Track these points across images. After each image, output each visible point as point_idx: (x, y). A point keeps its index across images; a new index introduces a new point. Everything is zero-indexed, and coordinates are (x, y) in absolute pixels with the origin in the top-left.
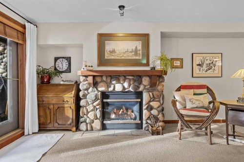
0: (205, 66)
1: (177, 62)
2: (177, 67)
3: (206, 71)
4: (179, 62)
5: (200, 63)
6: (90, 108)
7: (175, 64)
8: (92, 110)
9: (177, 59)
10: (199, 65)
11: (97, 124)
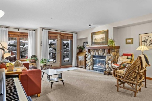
0: (148, 41)
1: (129, 40)
2: (129, 43)
3: (150, 45)
4: (131, 40)
5: (145, 40)
6: (89, 61)
7: (128, 42)
8: (90, 62)
9: (129, 39)
10: (144, 41)
11: (91, 67)
